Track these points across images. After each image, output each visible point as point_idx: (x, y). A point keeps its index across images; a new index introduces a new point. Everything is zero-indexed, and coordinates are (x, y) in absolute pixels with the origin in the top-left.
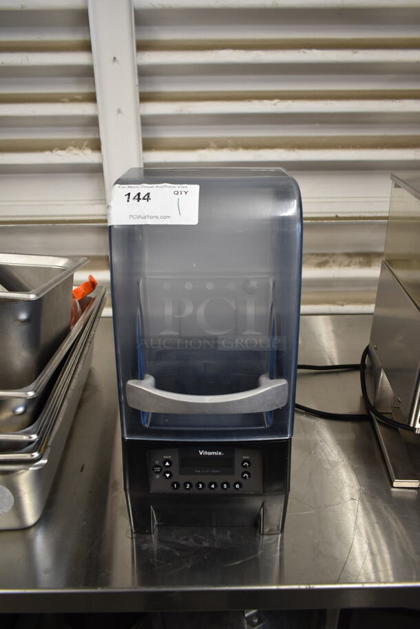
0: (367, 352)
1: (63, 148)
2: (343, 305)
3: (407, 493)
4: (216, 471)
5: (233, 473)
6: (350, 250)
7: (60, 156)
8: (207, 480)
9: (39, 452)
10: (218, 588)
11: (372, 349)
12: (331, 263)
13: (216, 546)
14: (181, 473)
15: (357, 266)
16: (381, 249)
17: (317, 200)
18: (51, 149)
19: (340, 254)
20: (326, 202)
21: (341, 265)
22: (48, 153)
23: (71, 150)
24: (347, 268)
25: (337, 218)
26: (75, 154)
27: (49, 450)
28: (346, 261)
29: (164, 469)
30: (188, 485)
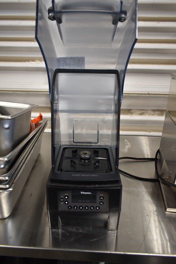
0: (158, 151)
1: (33, 61)
2: (150, 132)
3: (173, 214)
4: (88, 201)
5: (96, 202)
6: (155, 108)
7: (32, 64)
8: (84, 205)
9: (9, 185)
10: (84, 251)
11: (160, 150)
12: (146, 114)
13: (85, 232)
14: (73, 202)
15: (157, 115)
16: (166, 109)
17: (140, 86)
18: (28, 61)
19: (150, 110)
20: (144, 87)
21: (150, 114)
22: (27, 63)
23: (37, 62)
24: (152, 116)
25: (149, 94)
26: (39, 63)
27: (13, 185)
28: (152, 113)
29: (65, 200)
30: (76, 207)
